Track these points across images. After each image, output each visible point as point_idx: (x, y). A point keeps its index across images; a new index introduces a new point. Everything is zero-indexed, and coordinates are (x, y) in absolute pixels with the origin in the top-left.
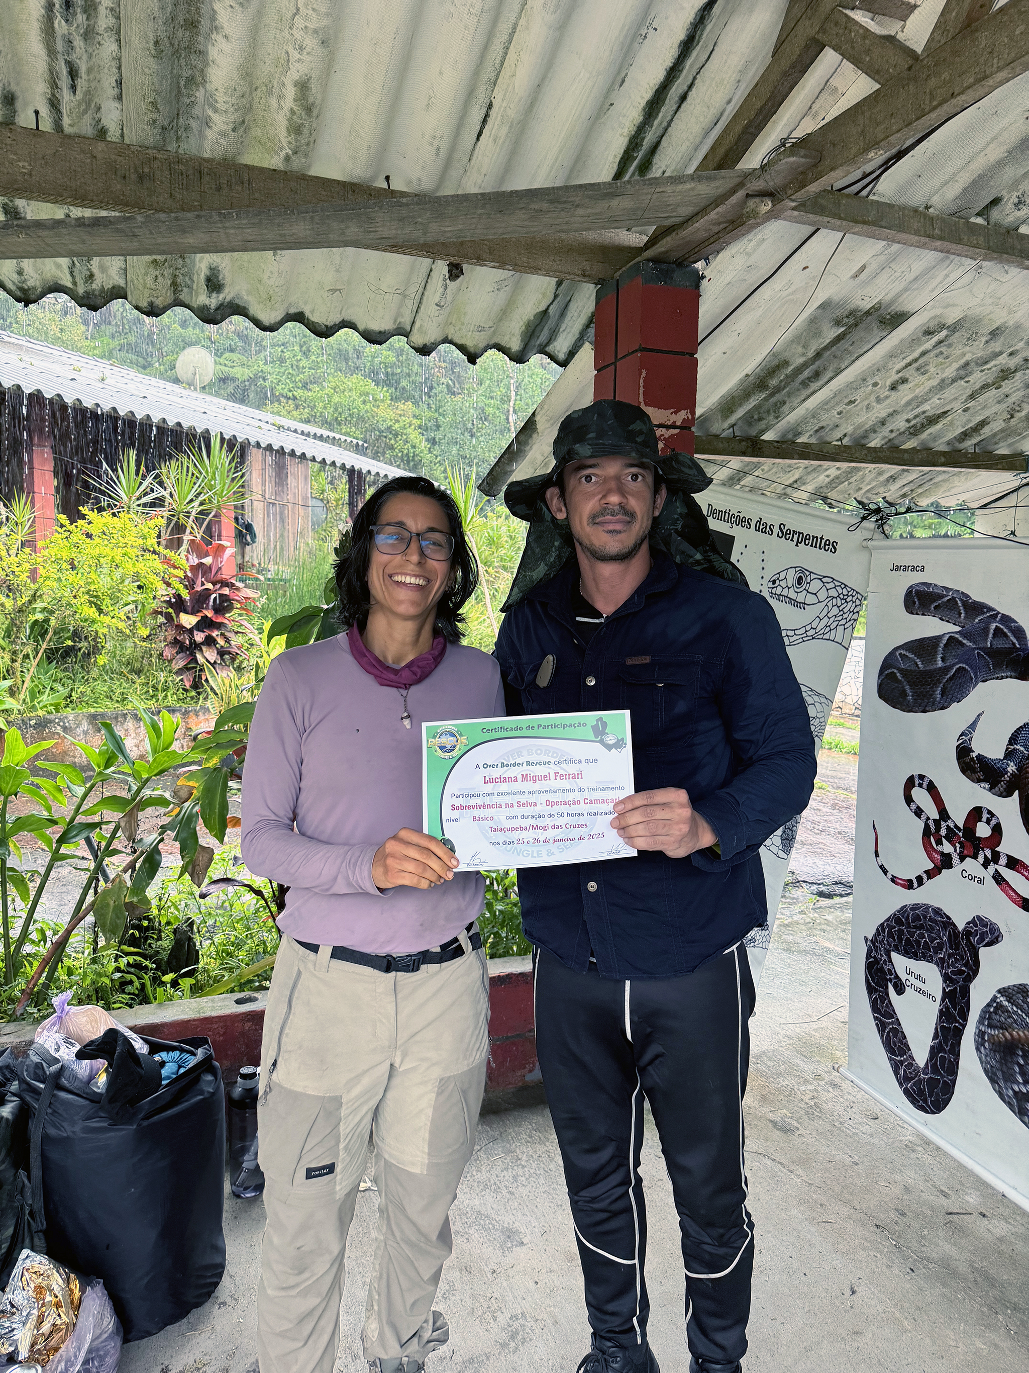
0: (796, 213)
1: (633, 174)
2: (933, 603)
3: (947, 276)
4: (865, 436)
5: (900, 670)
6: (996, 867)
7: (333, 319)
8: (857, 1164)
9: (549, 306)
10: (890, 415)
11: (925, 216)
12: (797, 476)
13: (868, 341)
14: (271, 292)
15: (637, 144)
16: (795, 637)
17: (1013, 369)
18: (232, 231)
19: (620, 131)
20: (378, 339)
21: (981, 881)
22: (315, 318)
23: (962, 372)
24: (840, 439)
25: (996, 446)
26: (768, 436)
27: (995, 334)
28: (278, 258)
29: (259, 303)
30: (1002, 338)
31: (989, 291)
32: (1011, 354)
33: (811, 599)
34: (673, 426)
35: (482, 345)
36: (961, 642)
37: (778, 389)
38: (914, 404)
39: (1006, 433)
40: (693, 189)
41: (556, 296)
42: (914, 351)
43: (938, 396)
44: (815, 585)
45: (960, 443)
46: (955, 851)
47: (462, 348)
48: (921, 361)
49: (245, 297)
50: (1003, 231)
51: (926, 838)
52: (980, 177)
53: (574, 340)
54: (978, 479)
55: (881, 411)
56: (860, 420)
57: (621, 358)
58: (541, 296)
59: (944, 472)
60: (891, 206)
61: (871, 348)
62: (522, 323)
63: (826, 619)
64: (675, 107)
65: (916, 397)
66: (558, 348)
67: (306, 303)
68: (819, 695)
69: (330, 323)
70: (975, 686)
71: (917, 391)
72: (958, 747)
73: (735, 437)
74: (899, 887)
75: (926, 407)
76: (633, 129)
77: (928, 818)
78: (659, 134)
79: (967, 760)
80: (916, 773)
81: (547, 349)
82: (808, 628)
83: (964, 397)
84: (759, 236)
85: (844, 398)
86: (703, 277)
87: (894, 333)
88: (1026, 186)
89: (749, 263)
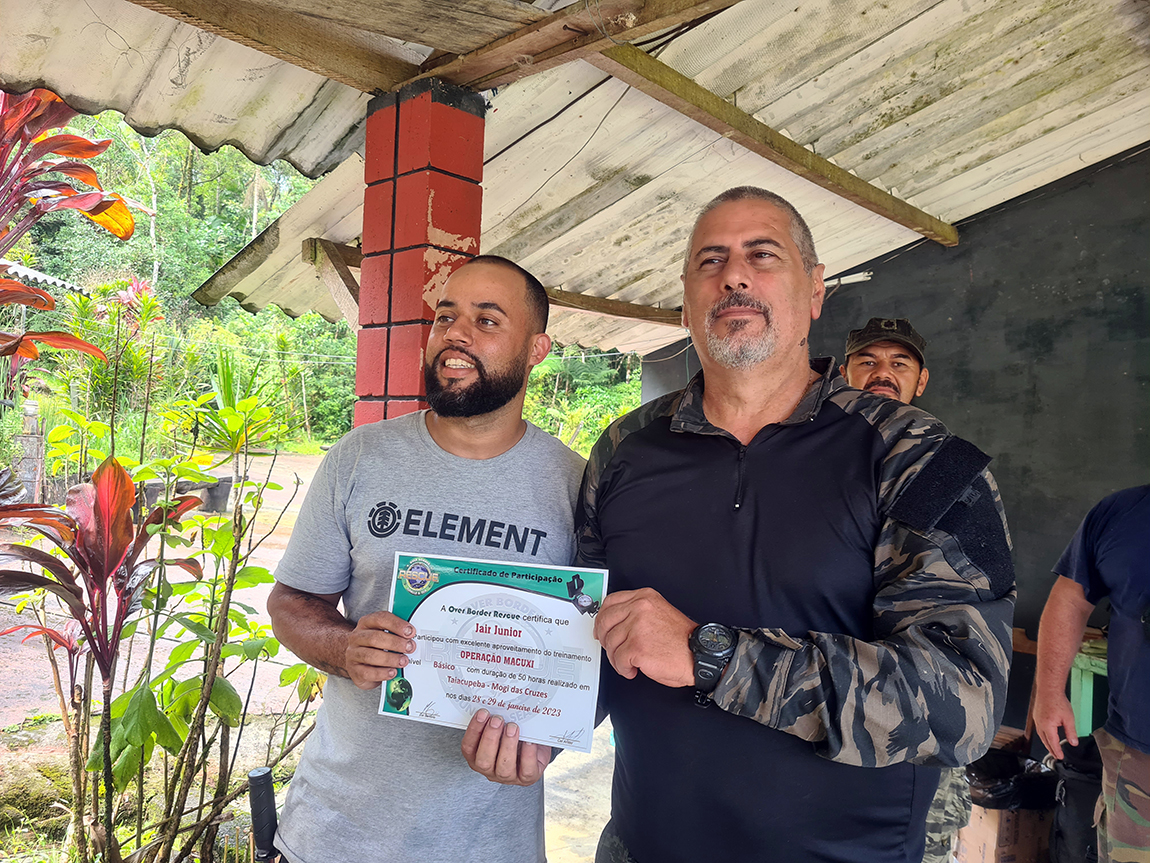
0: (601, 57)
3: (691, 148)
4: (582, 285)
9: (304, 110)
10: (607, 268)
13: (612, 198)
23: (673, 237)
24: (561, 285)
31: (716, 167)
34: (459, 252)
35: (220, 139)
42: (645, 212)
43: (649, 256)
45: (650, 299)
47: (192, 136)
48: (644, 223)
53: (325, 150)
55: (601, 264)
56: (583, 269)
57: (402, 175)
59: (630, 322)
60: (672, 71)
61: (612, 205)
65: (631, 255)
66: (304, 157)
71: (633, 249)
75: (635, 265)
84: (554, 76)
85: (576, 248)
86: (490, 107)
87: (633, 194)
88: (768, 79)
89: (534, 102)
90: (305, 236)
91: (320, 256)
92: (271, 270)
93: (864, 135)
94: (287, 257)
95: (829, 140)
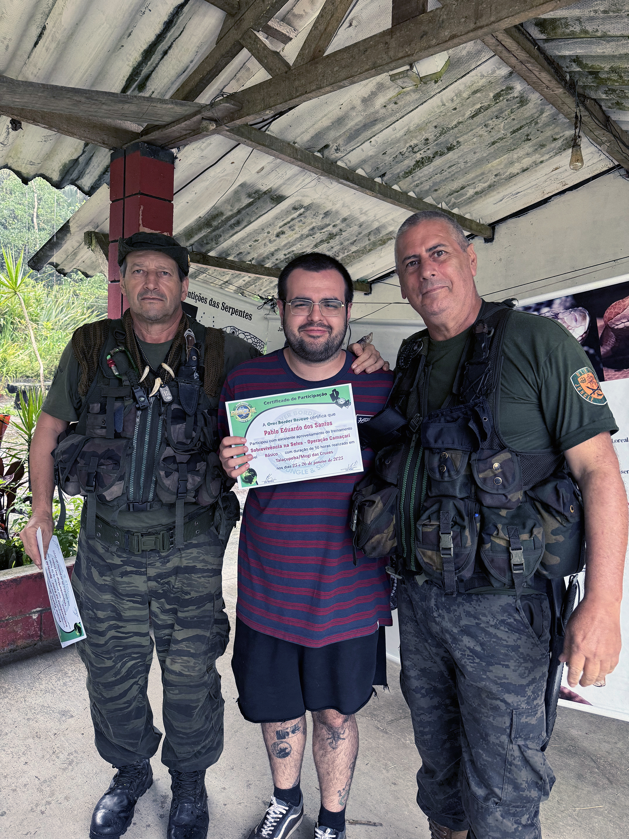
0: (228, 133)
1: (134, 89)
3: (304, 180)
4: (263, 261)
9: (79, 157)
10: (276, 250)
11: (293, 147)
12: (227, 279)
13: (265, 209)
15: (138, 72)
17: (335, 234)
19: (127, 63)
23: (311, 232)
24: (251, 261)
26: (212, 254)
27: (327, 214)
30: (330, 217)
31: (323, 191)
32: (334, 226)
35: (32, 174)
37: (217, 228)
38: (288, 246)
40: (172, 108)
41: (84, 152)
42: (288, 217)
43: (300, 243)
47: (18, 174)
48: (291, 223)
50: (330, 162)
52: (319, 132)
53: (95, 180)
55: (271, 248)
56: (261, 251)
57: (128, 196)
58: (74, 150)
60: (276, 139)
61: (267, 213)
62: (60, 164)
64: (160, 57)
65: (289, 243)
66: (84, 183)
71: (289, 239)
73: (193, 251)
75: (294, 248)
76: (135, 64)
78: (151, 69)
81: (76, 182)
83: (312, 245)
84: (208, 141)
85: (253, 237)
86: (176, 158)
87: (278, 206)
88: (340, 141)
89: (202, 155)
90: (85, 230)
91: (94, 242)
92: (71, 250)
93: (409, 173)
94: (78, 242)
95: (391, 176)
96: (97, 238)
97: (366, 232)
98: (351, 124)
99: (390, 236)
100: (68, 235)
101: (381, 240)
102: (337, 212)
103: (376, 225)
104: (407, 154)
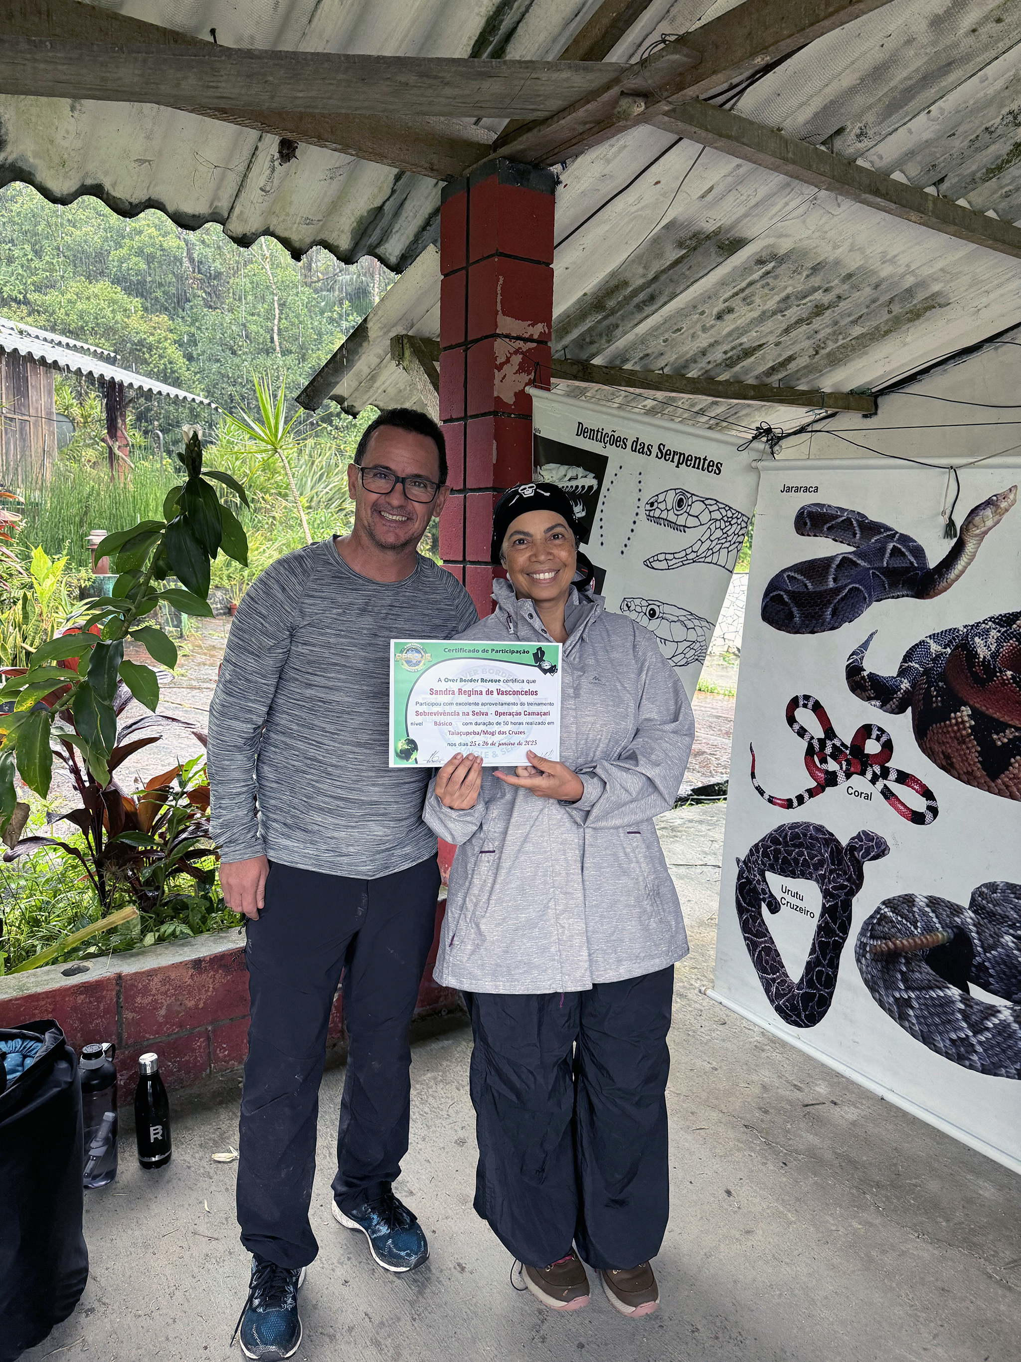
0: (666, 119)
2: (826, 523)
3: (787, 204)
4: (686, 366)
5: (787, 592)
6: (885, 782)
7: (139, 196)
8: (716, 1069)
9: (384, 203)
10: (711, 345)
11: (781, 137)
13: (705, 267)
14: (66, 156)
15: (494, 26)
16: (674, 561)
17: (826, 304)
18: (42, 66)
19: (476, 10)
20: (192, 223)
21: (868, 797)
22: (118, 193)
23: (782, 306)
24: (662, 369)
25: (798, 382)
26: (597, 361)
27: (815, 269)
28: (76, 114)
29: (50, 168)
30: (822, 274)
31: (821, 223)
32: (826, 290)
33: (692, 522)
34: (530, 340)
35: (308, 240)
36: (855, 562)
37: (613, 312)
38: (735, 335)
39: (809, 369)
40: (567, 79)
41: (393, 192)
42: (745, 279)
43: (757, 329)
44: (697, 508)
45: (768, 377)
46: (841, 768)
47: (285, 242)
48: (747, 292)
49: (31, 160)
50: (845, 161)
51: (809, 757)
52: (832, 102)
53: (408, 242)
54: (775, 414)
55: (703, 341)
56: (685, 348)
57: (474, 263)
58: (376, 190)
59: (749, 406)
60: (751, 123)
61: (707, 274)
62: (353, 219)
63: (709, 542)
65: (737, 328)
66: (389, 250)
67: (106, 173)
68: (700, 619)
69: (135, 201)
70: (869, 606)
71: (739, 322)
72: (848, 666)
73: (566, 359)
74: (777, 807)
75: (744, 339)
76: (492, 10)
77: (812, 738)
78: (516, 19)
79: (858, 678)
80: (800, 694)
81: (377, 251)
82: (689, 551)
83: (780, 331)
85: (673, 325)
86: (559, 182)
87: (729, 260)
88: (870, 118)
89: (605, 172)
91: (407, 353)
92: (366, 370)
93: (996, 170)
94: (379, 356)
95: (956, 179)
96: (412, 345)
97: (887, 297)
98: (899, 76)
99: (931, 303)
100: (365, 344)
101: (911, 312)
102: (837, 263)
103: (909, 281)
104: (999, 132)
